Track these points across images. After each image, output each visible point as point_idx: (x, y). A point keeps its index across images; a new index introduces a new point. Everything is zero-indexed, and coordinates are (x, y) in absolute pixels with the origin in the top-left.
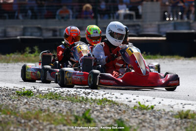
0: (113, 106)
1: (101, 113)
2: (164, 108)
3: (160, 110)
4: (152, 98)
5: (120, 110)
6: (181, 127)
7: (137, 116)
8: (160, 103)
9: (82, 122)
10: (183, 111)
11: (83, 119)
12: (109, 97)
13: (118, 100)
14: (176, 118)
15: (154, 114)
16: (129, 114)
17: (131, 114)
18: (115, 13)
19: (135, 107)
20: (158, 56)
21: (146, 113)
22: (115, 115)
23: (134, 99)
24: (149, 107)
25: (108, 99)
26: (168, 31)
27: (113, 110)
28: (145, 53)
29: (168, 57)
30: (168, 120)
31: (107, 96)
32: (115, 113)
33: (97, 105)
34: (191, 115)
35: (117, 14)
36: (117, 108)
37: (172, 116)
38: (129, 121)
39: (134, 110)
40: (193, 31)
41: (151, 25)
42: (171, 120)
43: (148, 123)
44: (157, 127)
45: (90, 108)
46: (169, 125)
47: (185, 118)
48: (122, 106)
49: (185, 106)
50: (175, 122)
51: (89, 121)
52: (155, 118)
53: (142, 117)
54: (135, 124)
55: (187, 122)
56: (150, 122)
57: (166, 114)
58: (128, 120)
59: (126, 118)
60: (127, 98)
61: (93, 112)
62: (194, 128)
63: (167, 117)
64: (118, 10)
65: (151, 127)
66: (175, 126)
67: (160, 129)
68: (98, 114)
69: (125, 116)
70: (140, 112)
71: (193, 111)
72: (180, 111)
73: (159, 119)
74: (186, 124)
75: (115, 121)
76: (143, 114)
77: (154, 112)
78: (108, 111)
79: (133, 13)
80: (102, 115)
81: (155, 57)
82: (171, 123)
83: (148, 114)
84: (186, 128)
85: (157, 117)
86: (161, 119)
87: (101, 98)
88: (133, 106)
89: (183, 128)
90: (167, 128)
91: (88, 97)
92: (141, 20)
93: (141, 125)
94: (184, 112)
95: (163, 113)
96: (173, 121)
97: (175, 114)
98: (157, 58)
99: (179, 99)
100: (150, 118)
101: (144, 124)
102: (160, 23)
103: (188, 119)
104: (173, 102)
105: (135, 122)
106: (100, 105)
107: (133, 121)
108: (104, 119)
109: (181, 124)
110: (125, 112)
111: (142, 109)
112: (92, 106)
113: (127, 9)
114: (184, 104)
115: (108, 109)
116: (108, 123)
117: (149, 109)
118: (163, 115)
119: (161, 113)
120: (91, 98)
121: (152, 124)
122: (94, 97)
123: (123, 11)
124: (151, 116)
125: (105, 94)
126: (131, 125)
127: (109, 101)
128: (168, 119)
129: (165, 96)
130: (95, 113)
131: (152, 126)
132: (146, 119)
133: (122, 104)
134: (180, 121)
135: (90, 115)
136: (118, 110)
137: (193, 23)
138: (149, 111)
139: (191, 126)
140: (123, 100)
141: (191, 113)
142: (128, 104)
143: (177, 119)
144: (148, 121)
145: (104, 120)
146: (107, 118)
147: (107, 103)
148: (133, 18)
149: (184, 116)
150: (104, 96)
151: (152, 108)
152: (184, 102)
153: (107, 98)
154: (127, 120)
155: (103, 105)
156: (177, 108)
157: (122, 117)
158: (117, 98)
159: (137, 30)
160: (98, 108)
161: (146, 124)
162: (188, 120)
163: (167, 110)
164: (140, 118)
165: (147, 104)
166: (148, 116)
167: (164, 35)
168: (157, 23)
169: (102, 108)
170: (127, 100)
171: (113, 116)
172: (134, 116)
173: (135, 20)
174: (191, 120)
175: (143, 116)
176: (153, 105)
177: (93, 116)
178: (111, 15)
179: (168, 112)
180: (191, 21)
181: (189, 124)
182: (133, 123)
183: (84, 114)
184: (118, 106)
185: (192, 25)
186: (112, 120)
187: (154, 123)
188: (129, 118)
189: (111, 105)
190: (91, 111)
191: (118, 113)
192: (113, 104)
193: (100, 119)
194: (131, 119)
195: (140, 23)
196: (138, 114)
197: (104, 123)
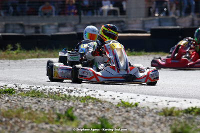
0: (97, 104)
1: (84, 111)
2: (149, 105)
3: (144, 108)
4: (136, 95)
5: (104, 108)
6: (165, 124)
7: (120, 114)
8: (144, 100)
9: (65, 120)
10: (167, 108)
11: (66, 118)
12: (92, 95)
13: (101, 97)
14: (160, 115)
15: (138, 111)
16: (113, 111)
17: (114, 111)
18: (99, 9)
19: (118, 104)
20: (143, 53)
21: (130, 110)
22: (98, 113)
23: (118, 97)
24: (133, 104)
25: (92, 96)
26: (153, 27)
27: (96, 107)
28: (129, 49)
29: (152, 53)
30: (152, 118)
31: (90, 93)
32: (98, 110)
33: (80, 103)
34: (176, 112)
35: (101, 10)
36: (100, 106)
37: (157, 113)
38: (113, 119)
39: (117, 107)
40: (178, 27)
41: (135, 20)
42: (155, 117)
43: (132, 121)
44: (141, 125)
45: (72, 106)
46: (153, 123)
47: (170, 115)
48: (105, 104)
49: (170, 103)
50: (160, 120)
51: (71, 118)
52: (139, 115)
53: (126, 115)
54: (118, 122)
55: (172, 120)
56: (134, 120)
57: (150, 111)
58: (112, 117)
59: (110, 116)
60: (111, 96)
61: (76, 110)
62: (178, 125)
63: (151, 115)
64: (102, 6)
65: (135, 125)
66: (159, 123)
67: (144, 126)
68: (81, 111)
69: (108, 114)
70: (124, 110)
71: (178, 108)
72: (164, 108)
73: (143, 116)
74: (170, 121)
75: (98, 118)
76: (127, 111)
77: (138, 109)
78: (92, 109)
79: (117, 9)
80: (85, 113)
81: (139, 53)
82: (155, 120)
83: (132, 111)
84: (170, 125)
85: (141, 114)
86: (145, 117)
87: (84, 95)
88: (117, 104)
89: (167, 125)
90: (151, 125)
91: (71, 94)
92: (125, 16)
93: (125, 123)
94: (169, 109)
95: (147, 110)
96: (158, 118)
97: (159, 111)
98: (141, 55)
99: (164, 96)
100: (134, 116)
101: (128, 122)
102: (145, 19)
103: (173, 116)
104: (157, 99)
105: (118, 120)
106: (83, 103)
107: (116, 118)
108: (87, 116)
109: (165, 121)
110: (108, 109)
111: (126, 107)
112: (75, 103)
113: (111, 5)
114: (168, 101)
115: (91, 106)
116: (91, 121)
117: (133, 106)
118: (147, 113)
119: (145, 111)
120: (74, 96)
121: (136, 122)
122: (77, 95)
123: (107, 7)
124: (135, 113)
125: (88, 91)
126: (114, 122)
127: (92, 98)
128: (152, 116)
129: (149, 93)
130: (78, 110)
131: (136, 123)
132: (130, 117)
133: (105, 102)
134: (164, 119)
135: (72, 113)
136: (101, 108)
137: (178, 19)
138: (133, 108)
139: (175, 124)
140: (106, 97)
141: (176, 110)
142: (112, 101)
143: (162, 117)
144: (132, 118)
145: (87, 118)
146: (90, 115)
147: (90, 100)
148: (117, 15)
149: (169, 113)
150: (88, 94)
151: (136, 105)
152: (168, 99)
153: (90, 96)
154: (110, 117)
155: (86, 102)
156: (162, 105)
157: (106, 114)
158: (100, 95)
159: (121, 26)
160: (81, 106)
161: (130, 122)
162: (173, 118)
163: (151, 108)
164: (124, 116)
165: (131, 101)
166: (132, 113)
167: (149, 32)
168: (142, 19)
169: (85, 106)
170: (111, 97)
171: (96, 114)
172: (118, 114)
173: (119, 16)
174: (176, 117)
175: (127, 113)
176: (137, 102)
177: (75, 114)
178: (95, 11)
179: (153, 109)
180: (177, 17)
181: (174, 122)
182: (117, 120)
183: (66, 112)
184: (101, 103)
185: (178, 21)
186: (95, 118)
187: (138, 121)
188: (113, 116)
189: (94, 102)
190: (74, 109)
191: (102, 111)
192: (96, 101)
193: (82, 117)
194: (115, 117)
195: (124, 20)
196: (122, 111)
197: (87, 121)
